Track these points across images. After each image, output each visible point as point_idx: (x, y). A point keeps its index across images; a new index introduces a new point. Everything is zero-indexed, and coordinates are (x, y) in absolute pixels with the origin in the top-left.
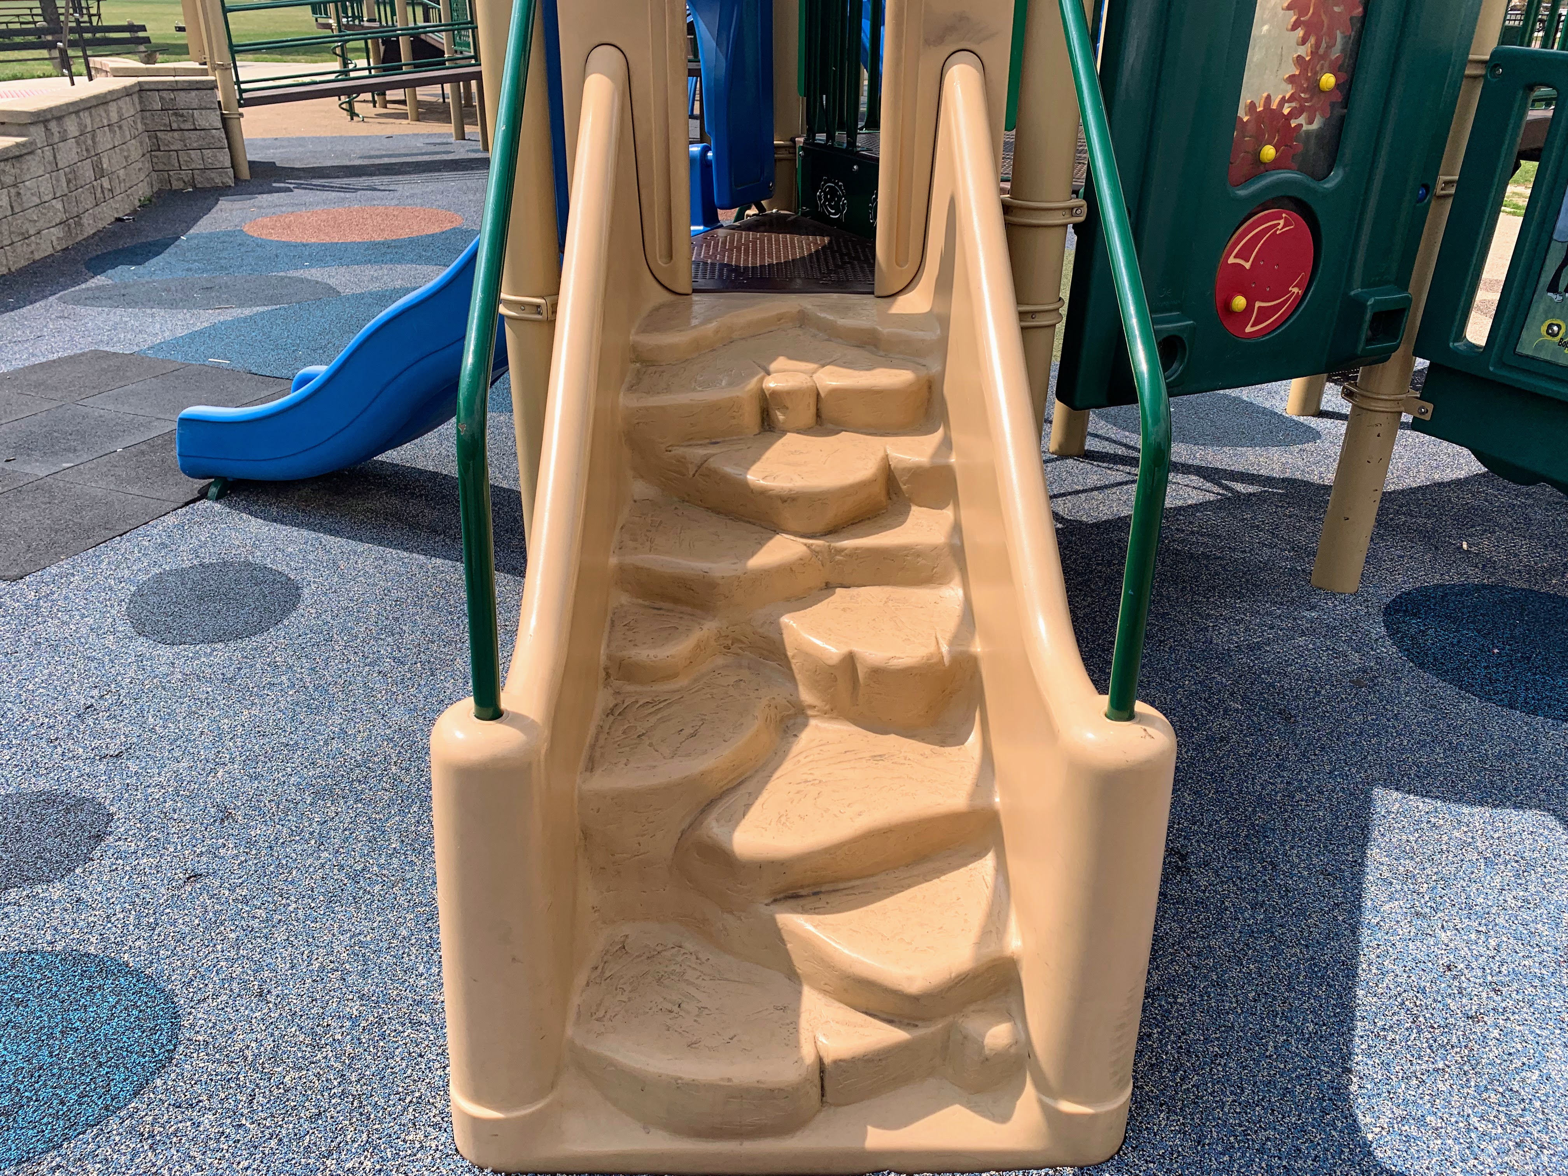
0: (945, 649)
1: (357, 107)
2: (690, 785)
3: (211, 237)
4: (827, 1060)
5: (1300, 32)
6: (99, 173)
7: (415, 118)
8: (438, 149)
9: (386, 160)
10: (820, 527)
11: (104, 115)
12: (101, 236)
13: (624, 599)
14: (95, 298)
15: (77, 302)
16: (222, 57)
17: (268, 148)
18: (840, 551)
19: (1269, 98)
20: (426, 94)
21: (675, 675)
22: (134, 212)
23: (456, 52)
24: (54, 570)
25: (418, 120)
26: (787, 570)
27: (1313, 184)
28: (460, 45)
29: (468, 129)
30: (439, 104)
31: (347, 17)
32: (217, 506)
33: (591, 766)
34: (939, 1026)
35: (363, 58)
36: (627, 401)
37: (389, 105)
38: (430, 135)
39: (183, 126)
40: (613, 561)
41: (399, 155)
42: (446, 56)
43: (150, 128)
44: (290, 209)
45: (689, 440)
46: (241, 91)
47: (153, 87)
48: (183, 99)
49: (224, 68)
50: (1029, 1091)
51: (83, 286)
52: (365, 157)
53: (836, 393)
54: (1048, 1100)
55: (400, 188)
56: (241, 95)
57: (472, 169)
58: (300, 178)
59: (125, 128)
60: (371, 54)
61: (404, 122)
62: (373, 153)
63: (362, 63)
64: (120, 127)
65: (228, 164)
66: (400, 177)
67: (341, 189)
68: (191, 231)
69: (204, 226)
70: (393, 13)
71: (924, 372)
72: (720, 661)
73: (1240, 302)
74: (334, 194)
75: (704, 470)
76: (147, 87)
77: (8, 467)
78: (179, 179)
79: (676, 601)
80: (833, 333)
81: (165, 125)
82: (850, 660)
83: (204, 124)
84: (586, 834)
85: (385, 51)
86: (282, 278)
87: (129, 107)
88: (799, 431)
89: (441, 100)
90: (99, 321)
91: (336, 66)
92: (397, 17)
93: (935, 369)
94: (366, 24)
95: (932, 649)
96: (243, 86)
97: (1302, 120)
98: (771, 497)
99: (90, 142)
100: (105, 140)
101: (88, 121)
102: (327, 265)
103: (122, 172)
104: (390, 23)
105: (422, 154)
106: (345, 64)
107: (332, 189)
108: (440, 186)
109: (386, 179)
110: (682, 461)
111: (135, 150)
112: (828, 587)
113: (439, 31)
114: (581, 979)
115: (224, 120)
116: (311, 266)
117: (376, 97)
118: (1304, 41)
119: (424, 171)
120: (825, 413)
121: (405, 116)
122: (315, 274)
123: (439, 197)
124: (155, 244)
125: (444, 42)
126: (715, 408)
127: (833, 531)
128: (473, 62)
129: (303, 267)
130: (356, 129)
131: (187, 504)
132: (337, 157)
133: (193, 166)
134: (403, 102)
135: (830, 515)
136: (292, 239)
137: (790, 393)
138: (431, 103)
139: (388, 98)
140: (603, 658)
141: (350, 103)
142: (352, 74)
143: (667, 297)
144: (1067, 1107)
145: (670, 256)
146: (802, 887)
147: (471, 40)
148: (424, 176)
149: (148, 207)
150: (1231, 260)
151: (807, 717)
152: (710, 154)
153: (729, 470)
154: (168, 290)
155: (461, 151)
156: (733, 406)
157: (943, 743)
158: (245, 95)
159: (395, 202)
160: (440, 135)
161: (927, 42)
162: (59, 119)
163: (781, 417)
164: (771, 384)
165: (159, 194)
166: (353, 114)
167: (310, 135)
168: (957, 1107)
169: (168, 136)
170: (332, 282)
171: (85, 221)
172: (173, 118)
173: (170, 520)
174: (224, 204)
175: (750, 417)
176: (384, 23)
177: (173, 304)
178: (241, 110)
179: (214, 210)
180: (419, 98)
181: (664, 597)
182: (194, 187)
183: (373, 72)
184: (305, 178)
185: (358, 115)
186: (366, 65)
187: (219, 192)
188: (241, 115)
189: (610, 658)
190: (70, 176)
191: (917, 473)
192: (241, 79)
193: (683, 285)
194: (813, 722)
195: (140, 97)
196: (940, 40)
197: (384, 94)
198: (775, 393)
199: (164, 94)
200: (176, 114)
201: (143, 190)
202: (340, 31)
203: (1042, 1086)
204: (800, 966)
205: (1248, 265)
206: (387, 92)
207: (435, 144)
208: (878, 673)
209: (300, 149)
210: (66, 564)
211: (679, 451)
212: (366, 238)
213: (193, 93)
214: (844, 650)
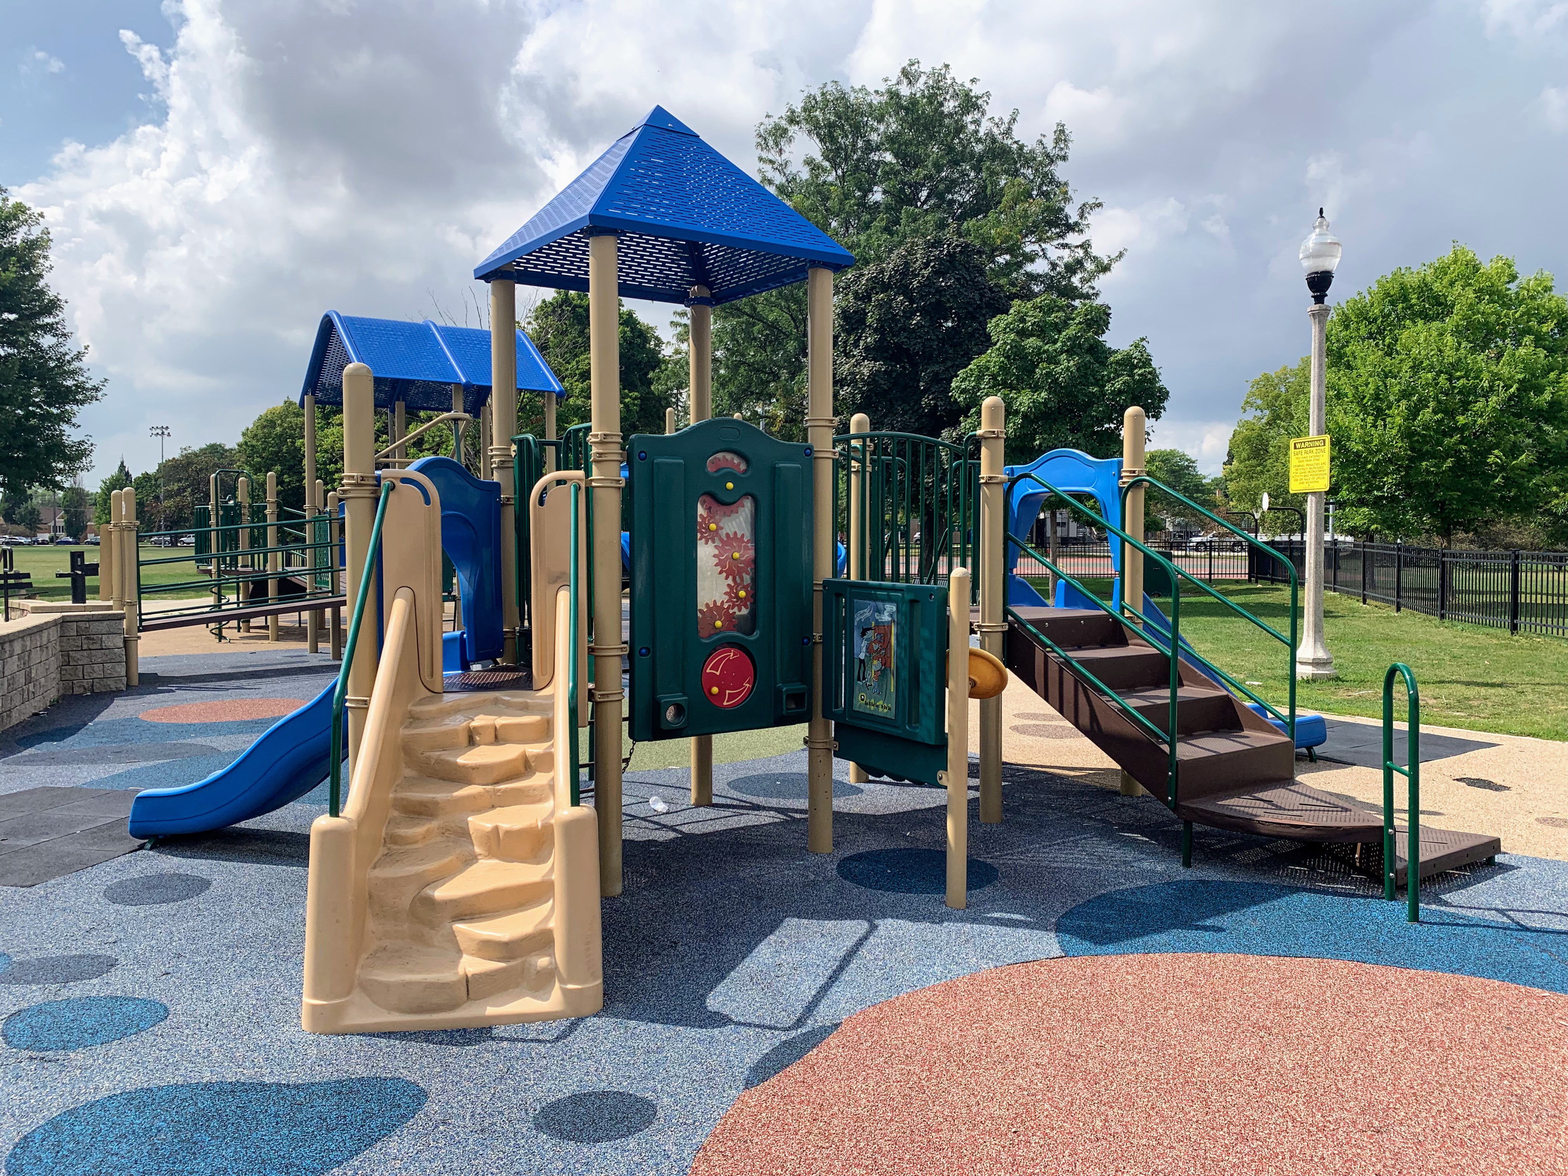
0: (539, 824)
1: (225, 632)
2: (418, 876)
3: (113, 723)
4: (469, 976)
5: (724, 574)
6: (29, 680)
7: (275, 638)
8: (294, 660)
9: (251, 669)
10: (490, 780)
11: (38, 638)
12: (22, 725)
13: (396, 814)
14: (31, 761)
15: (19, 764)
16: (131, 595)
17: (150, 664)
18: (499, 790)
19: (715, 601)
20: (287, 620)
21: (416, 842)
22: (46, 709)
23: (316, 588)
24: (53, 882)
25: (277, 640)
26: (473, 797)
27: (746, 637)
28: (320, 583)
29: (320, 645)
30: (296, 628)
31: (226, 564)
32: (151, 853)
33: (375, 867)
34: (519, 961)
35: (233, 594)
36: (403, 732)
37: (251, 630)
38: (287, 651)
39: (91, 647)
40: (391, 796)
41: (262, 665)
42: (308, 591)
43: (64, 649)
44: (175, 704)
45: (433, 749)
46: (141, 620)
47: (73, 619)
48: (95, 627)
49: (131, 604)
50: (557, 984)
51: (19, 755)
52: (233, 667)
53: (503, 726)
54: (563, 986)
55: (263, 686)
56: (141, 624)
57: (324, 672)
58: (180, 683)
59: (50, 649)
60: (241, 592)
61: (267, 642)
62: (239, 664)
63: (233, 598)
64: (47, 648)
65: (124, 673)
66: (264, 680)
67: (215, 689)
68: (96, 720)
69: (105, 716)
70: (265, 561)
71: (545, 717)
72: (439, 839)
73: (715, 690)
74: (209, 693)
75: (439, 761)
76: (68, 619)
77: (3, 842)
78: (80, 686)
79: (420, 814)
80: (508, 705)
81: (78, 646)
82: (496, 829)
83: (110, 645)
84: (370, 896)
85: (253, 588)
86: (175, 745)
87: (54, 634)
88: (486, 744)
89: (298, 625)
90: (40, 772)
91: (211, 600)
92: (268, 565)
93: (551, 715)
94: (239, 569)
95: (534, 821)
96: (143, 617)
97: (736, 610)
98: (467, 768)
99: (27, 658)
100: (36, 657)
101: (28, 643)
102: (208, 735)
103: (43, 680)
104: (262, 568)
105: (282, 664)
106: (220, 600)
107: (208, 689)
108: (296, 684)
109: (252, 681)
110: (428, 758)
111: (54, 663)
112: (493, 807)
113: (305, 574)
114: (364, 956)
115: (126, 641)
116: (196, 736)
117: (241, 624)
118: (727, 578)
119: (283, 675)
120: (499, 736)
121: (267, 638)
122: (200, 740)
123: (295, 691)
124: (69, 728)
125: (307, 581)
126: (445, 733)
127: (497, 782)
128: (330, 595)
129: (190, 737)
130: (223, 648)
131: (131, 852)
132: (209, 668)
133: (95, 675)
134: (266, 627)
135: (495, 775)
136: (180, 722)
137: (481, 727)
138: (288, 627)
139: (251, 625)
140: (383, 834)
141: (220, 629)
142: (224, 607)
143: (430, 694)
144: (570, 986)
145: (432, 676)
146: (466, 915)
147: (330, 579)
148: (283, 678)
149: (54, 706)
150: (708, 671)
151: (478, 860)
152: (465, 636)
153: (451, 759)
154: (87, 755)
155: (314, 660)
156: (455, 732)
157: (538, 864)
158: (144, 624)
159: (260, 696)
160: (296, 650)
161: (549, 583)
162: (11, 641)
163: (478, 739)
164: (474, 724)
165: (63, 697)
166: (221, 637)
167: (185, 653)
168: (528, 998)
169: (77, 655)
170: (214, 745)
171: (13, 714)
172: (85, 641)
173: (122, 859)
174: (117, 702)
175: (463, 739)
176: (256, 568)
177: (93, 762)
178: (139, 634)
179: (111, 706)
180: (280, 624)
181: (414, 813)
182: (92, 691)
183: (241, 605)
184: (186, 683)
185: (225, 638)
186: (236, 601)
187: (114, 694)
188: (139, 638)
189: (386, 834)
190: (11, 682)
191: (538, 757)
192: (143, 612)
193: (438, 689)
194: (480, 861)
195: (62, 627)
196: (555, 582)
197: (249, 621)
198: (474, 728)
199: (82, 624)
200: (88, 638)
201: (53, 694)
202: (219, 576)
203: (562, 981)
204: (462, 946)
205: (718, 673)
206: (252, 620)
207: (292, 657)
208: (508, 833)
209: (177, 664)
210: (60, 879)
211: (428, 754)
212: (238, 719)
213: (106, 623)
214: (494, 825)
